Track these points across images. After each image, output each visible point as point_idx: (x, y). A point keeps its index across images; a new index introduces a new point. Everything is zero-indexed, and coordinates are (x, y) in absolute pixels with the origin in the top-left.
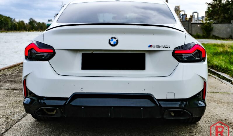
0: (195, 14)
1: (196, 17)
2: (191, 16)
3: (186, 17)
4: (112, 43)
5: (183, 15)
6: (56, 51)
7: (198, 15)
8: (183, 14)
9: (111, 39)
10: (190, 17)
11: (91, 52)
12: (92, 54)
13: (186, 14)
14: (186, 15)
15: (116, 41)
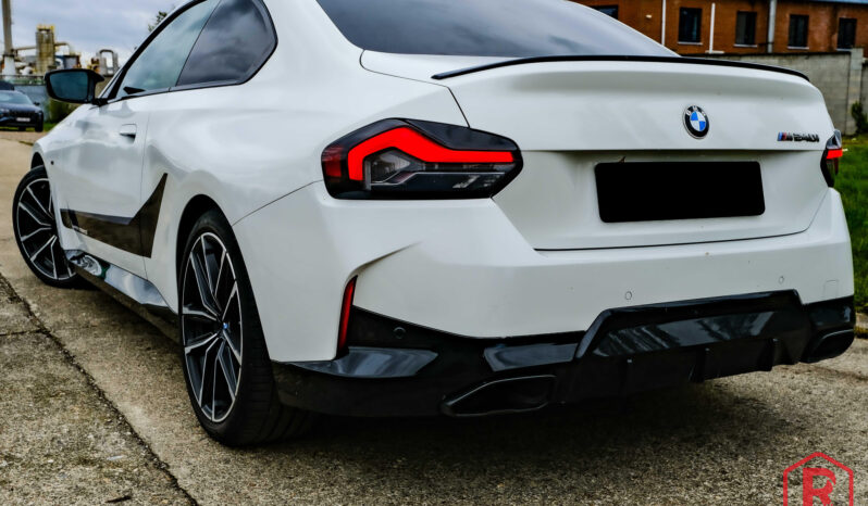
0: (104, 54)
1: (110, 63)
2: (93, 61)
3: (78, 62)
4: (696, 125)
5: (65, 58)
6: (523, 154)
7: (115, 60)
8: (67, 54)
9: (689, 113)
10: (90, 63)
11: (617, 160)
12: (621, 165)
13: (77, 54)
14: (78, 58)
15: (704, 120)
